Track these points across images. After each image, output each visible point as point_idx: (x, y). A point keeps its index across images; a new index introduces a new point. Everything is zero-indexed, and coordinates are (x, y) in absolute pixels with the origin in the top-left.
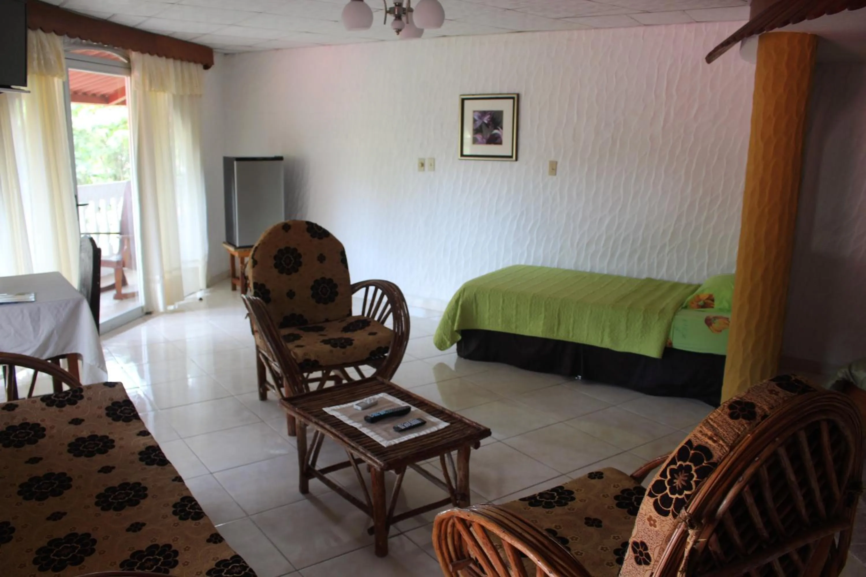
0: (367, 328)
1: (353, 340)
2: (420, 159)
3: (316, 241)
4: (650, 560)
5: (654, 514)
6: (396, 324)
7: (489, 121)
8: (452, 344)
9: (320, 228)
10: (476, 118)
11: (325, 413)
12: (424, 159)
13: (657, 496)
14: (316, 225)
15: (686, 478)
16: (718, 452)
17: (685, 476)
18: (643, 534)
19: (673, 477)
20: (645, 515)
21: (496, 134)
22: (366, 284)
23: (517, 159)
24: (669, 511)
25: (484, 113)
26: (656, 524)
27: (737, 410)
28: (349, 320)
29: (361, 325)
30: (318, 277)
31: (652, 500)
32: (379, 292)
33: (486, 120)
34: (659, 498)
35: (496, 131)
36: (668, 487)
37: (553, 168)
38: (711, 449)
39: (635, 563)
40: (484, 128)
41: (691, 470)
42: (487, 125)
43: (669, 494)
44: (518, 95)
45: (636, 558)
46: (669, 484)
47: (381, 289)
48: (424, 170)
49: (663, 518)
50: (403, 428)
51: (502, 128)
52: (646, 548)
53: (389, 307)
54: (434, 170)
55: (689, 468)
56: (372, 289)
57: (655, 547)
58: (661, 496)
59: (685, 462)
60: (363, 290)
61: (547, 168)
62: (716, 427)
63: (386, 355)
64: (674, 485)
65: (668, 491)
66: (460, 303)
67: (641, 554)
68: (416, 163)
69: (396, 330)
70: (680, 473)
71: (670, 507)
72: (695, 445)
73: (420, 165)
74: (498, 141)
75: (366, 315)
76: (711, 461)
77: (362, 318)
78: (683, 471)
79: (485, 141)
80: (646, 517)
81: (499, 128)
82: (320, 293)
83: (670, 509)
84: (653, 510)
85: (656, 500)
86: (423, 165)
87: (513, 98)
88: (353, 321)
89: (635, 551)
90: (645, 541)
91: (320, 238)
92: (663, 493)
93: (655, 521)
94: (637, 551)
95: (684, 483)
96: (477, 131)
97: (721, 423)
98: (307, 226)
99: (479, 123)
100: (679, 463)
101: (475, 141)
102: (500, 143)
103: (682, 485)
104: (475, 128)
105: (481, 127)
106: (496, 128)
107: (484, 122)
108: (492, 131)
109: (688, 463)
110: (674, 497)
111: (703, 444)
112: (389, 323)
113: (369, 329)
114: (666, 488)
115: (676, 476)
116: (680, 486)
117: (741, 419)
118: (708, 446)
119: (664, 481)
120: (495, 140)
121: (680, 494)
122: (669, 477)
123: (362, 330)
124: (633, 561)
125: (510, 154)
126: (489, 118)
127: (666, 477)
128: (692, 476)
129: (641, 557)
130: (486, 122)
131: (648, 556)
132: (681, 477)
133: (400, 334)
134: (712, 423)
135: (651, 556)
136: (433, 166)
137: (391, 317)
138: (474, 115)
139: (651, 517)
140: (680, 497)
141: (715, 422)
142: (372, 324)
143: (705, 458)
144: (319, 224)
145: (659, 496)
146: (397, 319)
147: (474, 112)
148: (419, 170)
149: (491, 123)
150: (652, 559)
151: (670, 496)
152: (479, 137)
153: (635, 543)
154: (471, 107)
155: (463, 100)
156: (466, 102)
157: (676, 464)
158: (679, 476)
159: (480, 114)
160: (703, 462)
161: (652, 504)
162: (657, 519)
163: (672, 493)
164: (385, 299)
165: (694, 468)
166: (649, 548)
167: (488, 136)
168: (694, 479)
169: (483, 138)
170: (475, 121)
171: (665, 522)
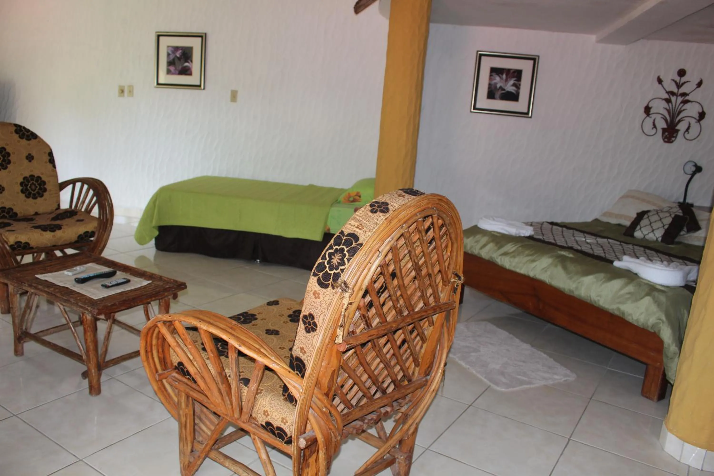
0: (74, 217)
1: (62, 225)
2: (120, 86)
3: (24, 142)
4: (316, 327)
5: (318, 288)
6: (101, 212)
7: (181, 56)
8: (151, 240)
9: (28, 131)
10: (170, 52)
11: (38, 278)
12: (124, 87)
13: (319, 275)
14: (24, 128)
15: (340, 257)
16: (363, 236)
17: (340, 256)
18: (310, 306)
19: (331, 258)
20: (311, 291)
21: (187, 66)
22: (73, 182)
23: (204, 89)
24: (329, 284)
25: (176, 49)
26: (320, 296)
27: (376, 207)
28: (58, 212)
29: (69, 215)
30: (27, 174)
31: (316, 278)
32: (86, 187)
33: (178, 54)
34: (321, 275)
35: (186, 64)
36: (327, 266)
37: (234, 96)
38: (358, 235)
39: (305, 333)
40: (177, 61)
41: (344, 251)
42: (179, 59)
43: (328, 271)
44: (206, 34)
45: (306, 328)
46: (328, 264)
47: (87, 184)
48: (124, 96)
49: (324, 290)
50: (110, 285)
51: (192, 61)
52: (313, 318)
53: (95, 199)
54: (132, 96)
55: (343, 249)
56: (78, 185)
57: (319, 315)
58: (323, 274)
59: (339, 246)
60: (71, 186)
61: (229, 96)
62: (361, 219)
63: (92, 239)
64: (332, 264)
65: (327, 269)
66: (157, 203)
67: (310, 324)
68: (116, 91)
69: (101, 218)
70: (336, 255)
71: (329, 280)
72: (347, 233)
73: (121, 91)
74: (188, 72)
75: (73, 207)
76: (358, 243)
77: (70, 210)
78: (338, 253)
79: (177, 72)
80: (312, 292)
81: (190, 62)
82: (30, 189)
83: (330, 282)
84: (317, 285)
85: (319, 278)
86: (122, 91)
87: (201, 37)
88: (61, 212)
89: (305, 323)
90: (312, 312)
91: (28, 139)
92: (324, 271)
93: (319, 294)
94: (306, 322)
95: (339, 261)
96: (170, 63)
97: (364, 217)
98: (15, 128)
99: (172, 57)
100: (335, 248)
101: (169, 72)
102: (190, 74)
103: (338, 262)
104: (169, 61)
105: (174, 59)
106: (186, 61)
107: (176, 56)
108: (184, 64)
109: (341, 246)
110: (332, 272)
111: (353, 232)
112: (95, 212)
113: (76, 218)
114: (326, 267)
115: (333, 257)
116: (336, 263)
117: (378, 213)
118: (356, 233)
119: (324, 262)
120: (186, 71)
121: (336, 270)
122: (328, 259)
123: (70, 219)
124: (304, 331)
125: (198, 83)
126: (181, 53)
127: (326, 259)
128: (345, 255)
129: (310, 327)
130: (178, 56)
131: (315, 324)
132: (337, 257)
133: (105, 221)
134: (358, 218)
135: (317, 323)
136: (131, 92)
137: (96, 207)
138: (168, 50)
139: (315, 291)
140: (337, 272)
141: (360, 217)
142: (79, 213)
143: (353, 241)
144: (28, 127)
145: (321, 274)
146: (102, 208)
147: (168, 47)
148: (120, 96)
149: (183, 57)
150: (318, 325)
151: (330, 272)
152: (172, 68)
153: (305, 317)
154: (165, 42)
155: (159, 36)
156: (161, 38)
157: (333, 249)
158: (335, 256)
159: (173, 49)
160: (353, 244)
161: (316, 281)
162: (320, 292)
163: (331, 270)
164: (91, 192)
165: (346, 249)
166: (315, 317)
167: (180, 68)
168: (347, 257)
169: (176, 69)
170: (168, 55)
171: (327, 293)
